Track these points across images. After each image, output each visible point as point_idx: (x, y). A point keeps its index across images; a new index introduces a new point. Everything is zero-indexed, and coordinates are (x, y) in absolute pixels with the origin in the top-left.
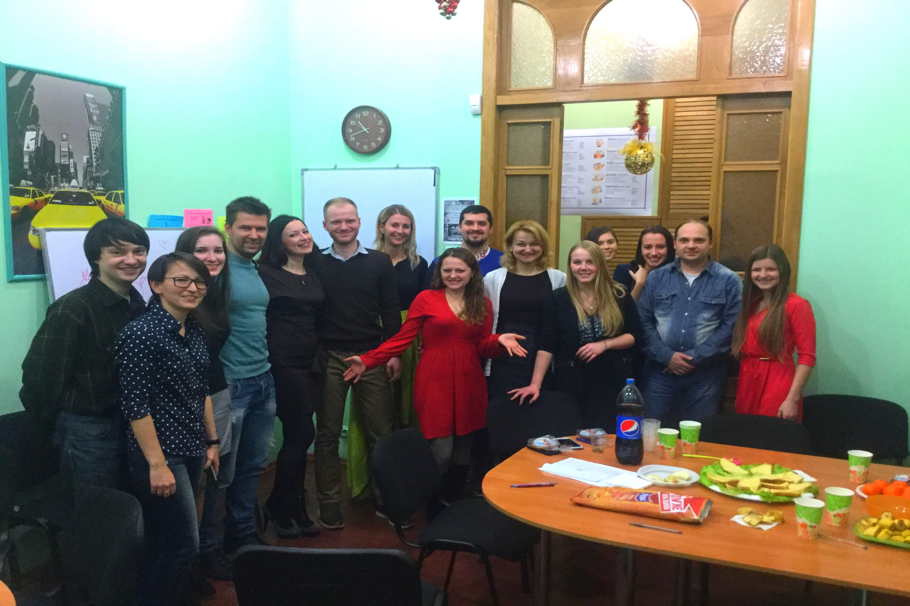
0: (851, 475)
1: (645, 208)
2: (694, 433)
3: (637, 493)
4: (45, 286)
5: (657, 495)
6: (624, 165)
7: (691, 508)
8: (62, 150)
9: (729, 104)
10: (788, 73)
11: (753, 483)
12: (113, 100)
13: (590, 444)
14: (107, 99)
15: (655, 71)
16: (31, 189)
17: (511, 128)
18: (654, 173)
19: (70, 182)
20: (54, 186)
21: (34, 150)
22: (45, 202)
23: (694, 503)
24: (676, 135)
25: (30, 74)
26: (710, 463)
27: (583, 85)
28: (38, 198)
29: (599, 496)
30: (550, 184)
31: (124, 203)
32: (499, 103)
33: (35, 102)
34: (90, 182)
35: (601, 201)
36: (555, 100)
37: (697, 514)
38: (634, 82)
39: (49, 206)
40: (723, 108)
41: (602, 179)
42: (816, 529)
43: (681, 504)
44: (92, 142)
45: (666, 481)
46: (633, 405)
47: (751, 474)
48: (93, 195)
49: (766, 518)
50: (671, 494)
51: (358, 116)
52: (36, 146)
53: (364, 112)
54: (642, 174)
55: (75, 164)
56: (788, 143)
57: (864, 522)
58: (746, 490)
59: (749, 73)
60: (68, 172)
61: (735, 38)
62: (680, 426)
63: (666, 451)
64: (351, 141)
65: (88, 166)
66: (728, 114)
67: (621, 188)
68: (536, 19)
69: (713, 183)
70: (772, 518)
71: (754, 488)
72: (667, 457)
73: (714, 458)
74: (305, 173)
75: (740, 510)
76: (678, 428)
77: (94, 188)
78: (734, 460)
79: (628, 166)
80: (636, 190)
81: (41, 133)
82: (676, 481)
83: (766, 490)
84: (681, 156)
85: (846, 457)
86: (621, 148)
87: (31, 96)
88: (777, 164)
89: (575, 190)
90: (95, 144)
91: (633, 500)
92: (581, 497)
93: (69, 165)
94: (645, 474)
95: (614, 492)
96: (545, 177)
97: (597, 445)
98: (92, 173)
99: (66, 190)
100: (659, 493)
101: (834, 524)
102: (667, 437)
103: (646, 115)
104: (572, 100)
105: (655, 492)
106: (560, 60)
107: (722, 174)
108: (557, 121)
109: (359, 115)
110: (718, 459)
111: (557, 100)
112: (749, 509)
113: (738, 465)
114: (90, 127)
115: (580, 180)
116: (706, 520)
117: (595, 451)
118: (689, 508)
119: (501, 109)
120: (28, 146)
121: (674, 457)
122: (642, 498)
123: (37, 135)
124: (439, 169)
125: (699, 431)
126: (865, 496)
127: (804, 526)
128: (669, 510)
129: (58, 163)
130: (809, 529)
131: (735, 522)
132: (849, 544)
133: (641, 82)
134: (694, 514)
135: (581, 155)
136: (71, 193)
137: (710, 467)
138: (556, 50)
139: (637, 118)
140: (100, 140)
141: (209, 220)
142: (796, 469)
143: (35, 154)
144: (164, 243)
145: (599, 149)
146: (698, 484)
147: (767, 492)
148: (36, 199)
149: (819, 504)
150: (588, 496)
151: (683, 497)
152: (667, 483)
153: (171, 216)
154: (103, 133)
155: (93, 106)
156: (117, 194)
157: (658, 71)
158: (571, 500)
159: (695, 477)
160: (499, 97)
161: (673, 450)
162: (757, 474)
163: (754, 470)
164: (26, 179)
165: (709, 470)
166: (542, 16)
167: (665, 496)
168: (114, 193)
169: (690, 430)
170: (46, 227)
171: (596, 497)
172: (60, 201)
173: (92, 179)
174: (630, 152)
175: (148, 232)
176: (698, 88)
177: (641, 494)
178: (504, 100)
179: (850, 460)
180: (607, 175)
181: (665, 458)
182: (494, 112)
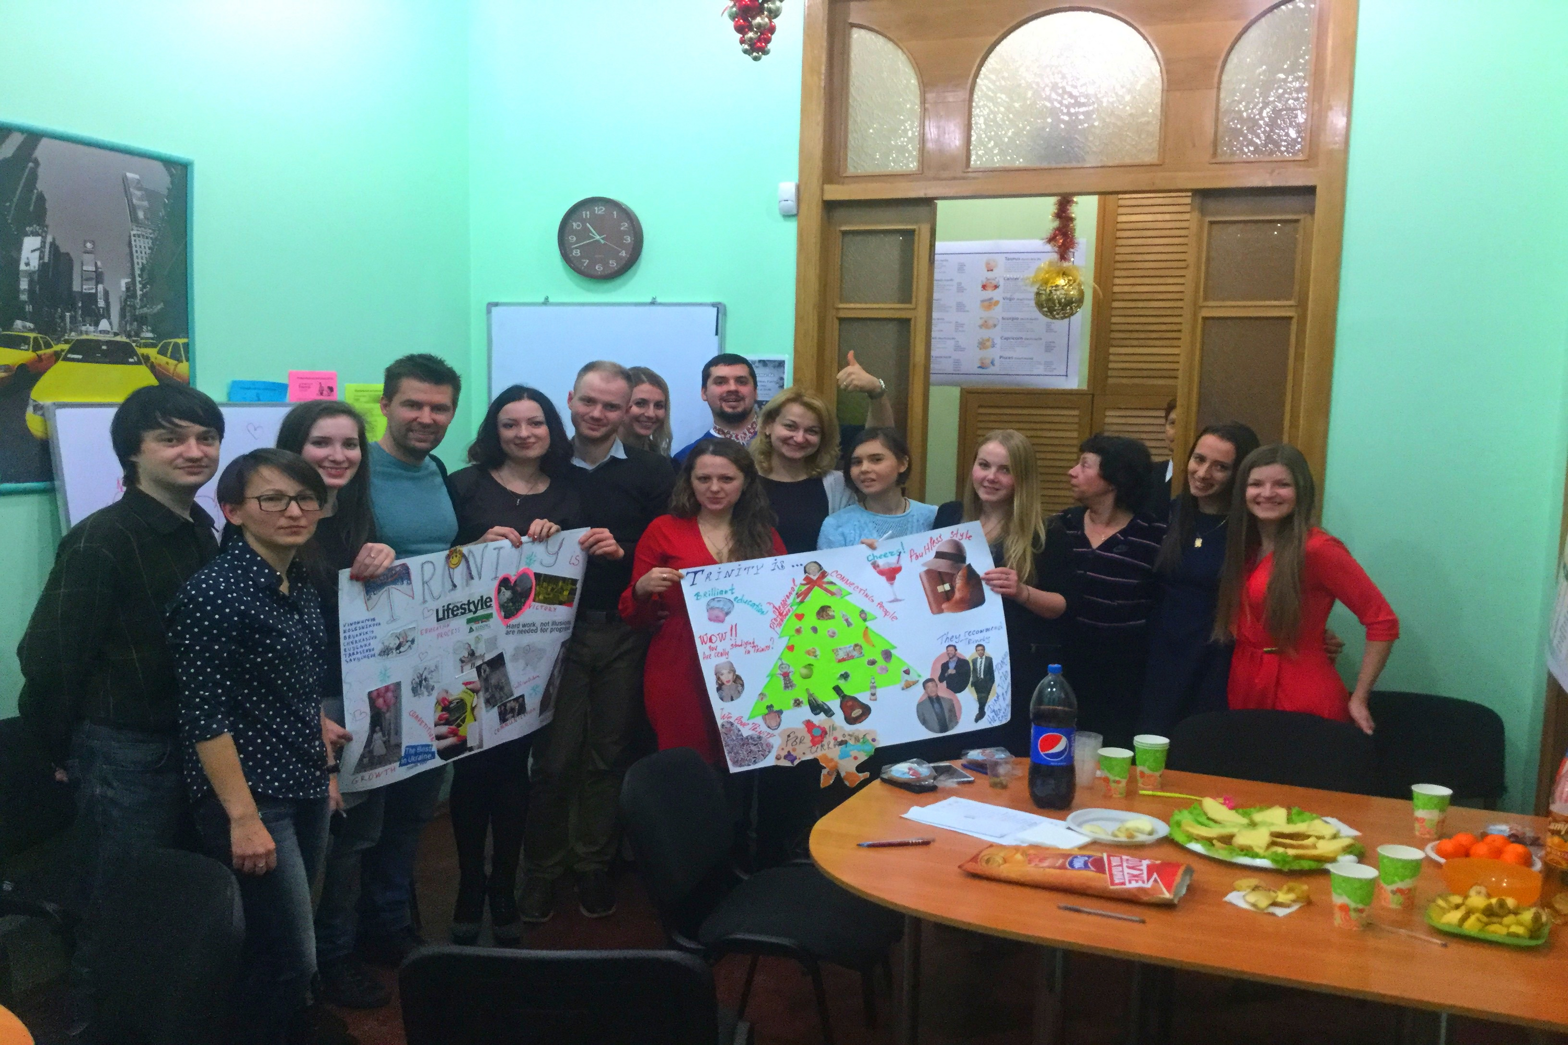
0: (1417, 825)
1: (1067, 376)
2: (1158, 755)
3: (1069, 855)
4: (54, 502)
5: (1101, 859)
6: (1033, 303)
7: (1159, 880)
8: (85, 268)
9: (1212, 204)
10: (1309, 155)
11: (1258, 838)
12: (172, 183)
13: (986, 774)
14: (162, 180)
15: (1090, 147)
16: (32, 335)
17: (847, 239)
18: (1083, 318)
19: (97, 324)
20: (71, 330)
21: (37, 268)
22: (54, 358)
23: (1164, 871)
24: (1119, 254)
25: (33, 137)
26: (1185, 805)
27: (970, 170)
28: (44, 352)
29: (1005, 861)
30: (912, 334)
31: (187, 360)
32: (829, 197)
33: (40, 186)
34: (131, 324)
35: (992, 363)
36: (921, 194)
37: (1169, 890)
38: (1054, 165)
39: (61, 365)
40: (1203, 212)
41: (995, 326)
42: (1364, 915)
43: (1142, 874)
44: (135, 255)
45: (1116, 836)
46: (1060, 708)
47: (1253, 825)
48: (136, 346)
49: (1282, 897)
50: (1124, 857)
51: (586, 215)
52: (41, 261)
53: (596, 208)
54: (1062, 318)
55: (106, 293)
56: (1309, 271)
57: (1441, 902)
58: (1247, 851)
59: (1246, 154)
60: (94, 307)
61: (1222, 95)
62: (1135, 743)
63: (1113, 785)
64: (575, 257)
65: (128, 297)
66: (1211, 223)
67: (1027, 342)
68: (891, 56)
69: (1185, 336)
70: (1292, 896)
71: (1260, 848)
72: (1114, 796)
73: (1192, 797)
74: (494, 310)
75: (1239, 883)
76: (1131, 747)
77: (137, 335)
78: (1225, 799)
79: (1040, 306)
80: (1052, 344)
81: (49, 239)
82: (1131, 836)
83: (1280, 850)
84: (1126, 289)
85: (1408, 795)
86: (1030, 274)
87: (33, 176)
88: (1291, 306)
89: (951, 343)
90: (140, 259)
91: (1062, 867)
92: (976, 862)
93: (95, 295)
94: (1080, 825)
95: (1029, 855)
96: (905, 323)
97: (997, 776)
98: (135, 309)
99: (91, 337)
100: (1105, 856)
101: (1393, 906)
102: (1114, 763)
103: (1071, 220)
104: (951, 194)
105: (1098, 855)
106: (931, 125)
107: (1200, 320)
108: (925, 229)
109: (588, 213)
110: (1198, 798)
111: (925, 194)
112: (1254, 881)
113: (1231, 808)
114: (132, 230)
115: (959, 326)
116: (1183, 899)
117: (994, 785)
118: (1155, 881)
119: (830, 207)
120: (27, 261)
121: (1125, 794)
122: (1078, 863)
123: (43, 242)
124: (725, 306)
125: (1165, 753)
126: (1442, 860)
127: (1344, 908)
128: (1123, 884)
129: (78, 292)
130: (1353, 915)
131: (1230, 904)
132: (1416, 938)
133: (1068, 165)
134: (1164, 890)
135: (959, 284)
136: (98, 342)
137: (1185, 813)
138: (924, 110)
139: (1056, 224)
140: (148, 251)
141: (331, 389)
142: (1327, 816)
143: (39, 276)
144: (255, 430)
145: (990, 275)
146: (1168, 841)
147: (1281, 854)
148: (39, 352)
149: (1368, 872)
150: (988, 861)
151: (1145, 863)
152: (1116, 839)
153: (264, 383)
154: (154, 241)
155: (139, 193)
156: (176, 345)
157: (1095, 149)
158: (960, 867)
159: (1162, 829)
160: (827, 187)
161: (1124, 783)
162: (1264, 823)
163: (1258, 817)
164: (24, 319)
165: (1184, 817)
166: (900, 52)
167: (1115, 861)
168: (170, 343)
169: (1152, 750)
170: (56, 401)
171: (1001, 861)
172: (80, 357)
173: (135, 318)
174: (1046, 282)
175: (224, 411)
176: (1161, 179)
177: (1076, 857)
178: (835, 193)
179: (1415, 800)
180: (1003, 318)
181: (1111, 797)
182: (820, 211)
